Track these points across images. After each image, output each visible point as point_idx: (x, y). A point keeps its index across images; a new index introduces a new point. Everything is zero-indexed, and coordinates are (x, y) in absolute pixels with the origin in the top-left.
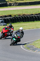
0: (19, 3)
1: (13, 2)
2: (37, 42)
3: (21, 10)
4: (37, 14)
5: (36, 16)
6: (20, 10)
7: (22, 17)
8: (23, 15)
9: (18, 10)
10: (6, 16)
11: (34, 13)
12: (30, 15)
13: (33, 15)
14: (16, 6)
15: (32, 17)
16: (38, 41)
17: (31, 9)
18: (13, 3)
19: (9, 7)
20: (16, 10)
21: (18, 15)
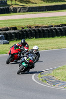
0: (30, 7)
1: (19, 6)
2: (59, 71)
3: (33, 19)
4: (59, 26)
5: (57, 28)
6: (30, 19)
7: (34, 30)
8: (36, 27)
9: (27, 19)
10: (7, 29)
11: (53, 24)
12: (47, 27)
13: (52, 26)
14: (24, 12)
15: (51, 30)
16: (60, 69)
17: (49, 17)
18: (19, 8)
19: (12, 14)
20: (24, 19)
21: (27, 27)
